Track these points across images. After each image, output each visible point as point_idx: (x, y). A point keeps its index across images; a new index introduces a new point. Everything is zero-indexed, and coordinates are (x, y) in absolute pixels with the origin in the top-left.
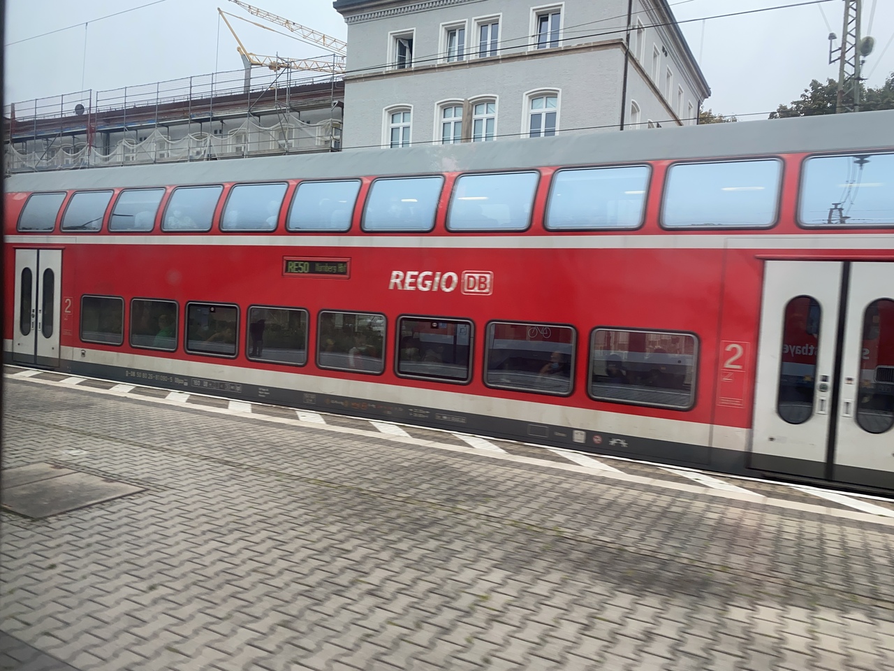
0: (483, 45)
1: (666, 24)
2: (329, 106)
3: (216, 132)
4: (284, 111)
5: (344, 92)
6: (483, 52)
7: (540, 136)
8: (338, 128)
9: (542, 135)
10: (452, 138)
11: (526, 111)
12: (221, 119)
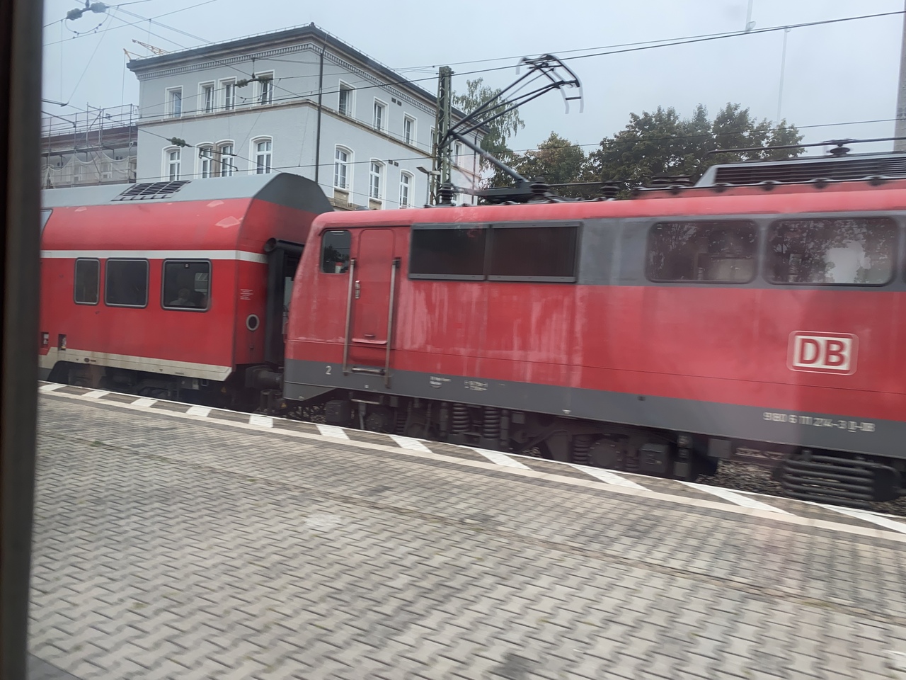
0: (228, 101)
1: (393, 83)
2: (127, 146)
3: (58, 164)
4: (97, 149)
5: (137, 135)
6: (227, 107)
7: (262, 173)
8: (134, 163)
9: (264, 171)
10: (208, 171)
11: (253, 153)
12: (60, 154)
